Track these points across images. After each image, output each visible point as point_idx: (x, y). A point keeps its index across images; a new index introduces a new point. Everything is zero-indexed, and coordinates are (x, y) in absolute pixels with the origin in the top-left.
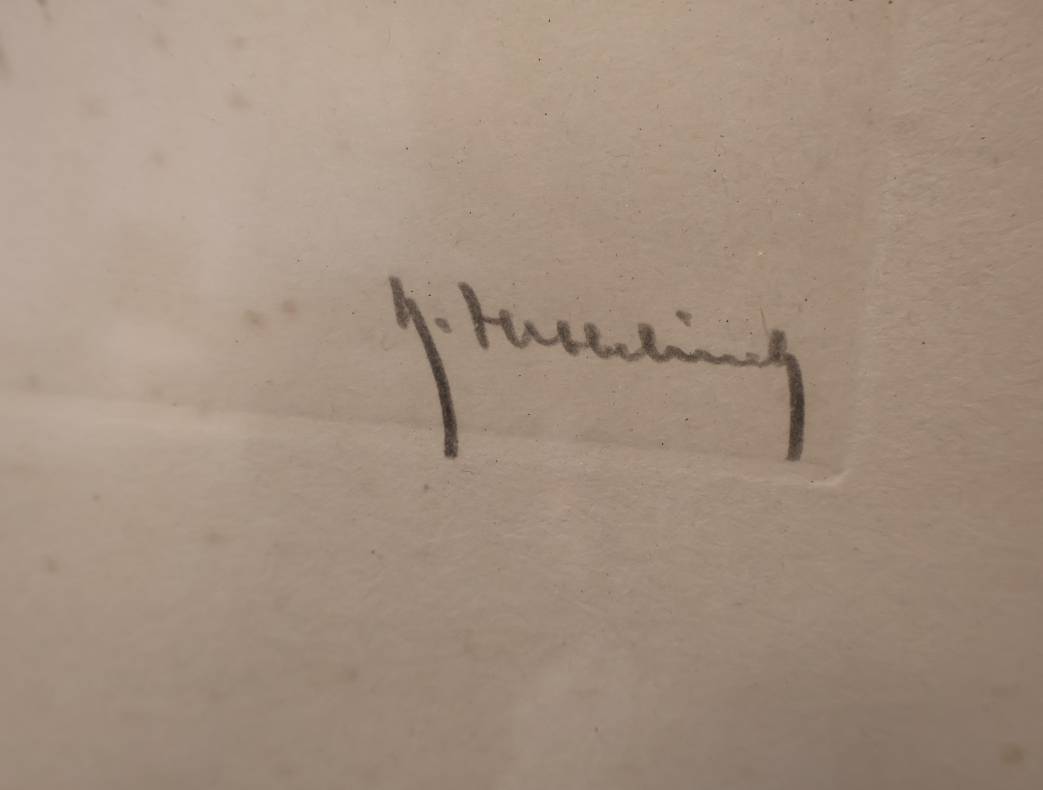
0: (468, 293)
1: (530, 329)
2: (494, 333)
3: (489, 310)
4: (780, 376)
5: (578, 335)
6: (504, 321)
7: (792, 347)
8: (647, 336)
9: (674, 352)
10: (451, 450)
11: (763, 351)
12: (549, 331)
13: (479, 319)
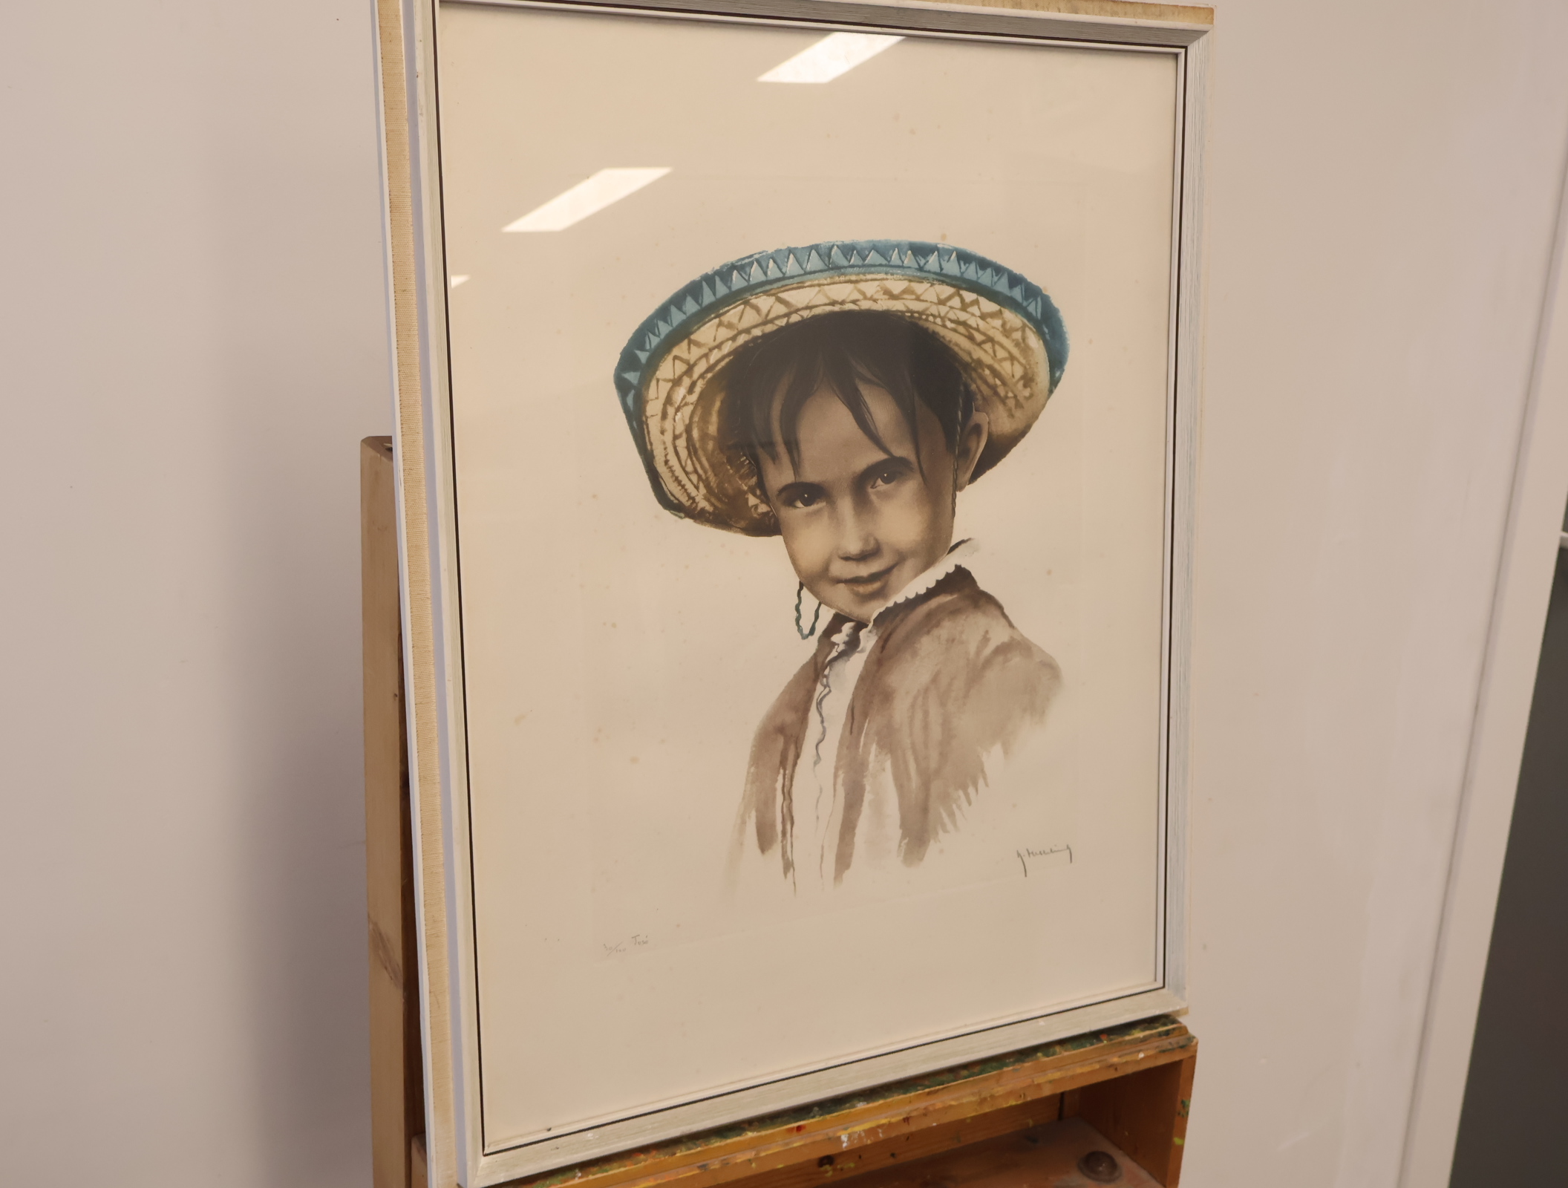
0: (1027, 850)
1: (1036, 853)
2: (1031, 855)
3: (1030, 852)
4: (1068, 851)
5: (1042, 852)
6: (1032, 853)
7: (1070, 846)
8: (1051, 851)
9: (1055, 851)
10: (1026, 876)
11: (1066, 847)
12: (1038, 853)
13: (1029, 854)
